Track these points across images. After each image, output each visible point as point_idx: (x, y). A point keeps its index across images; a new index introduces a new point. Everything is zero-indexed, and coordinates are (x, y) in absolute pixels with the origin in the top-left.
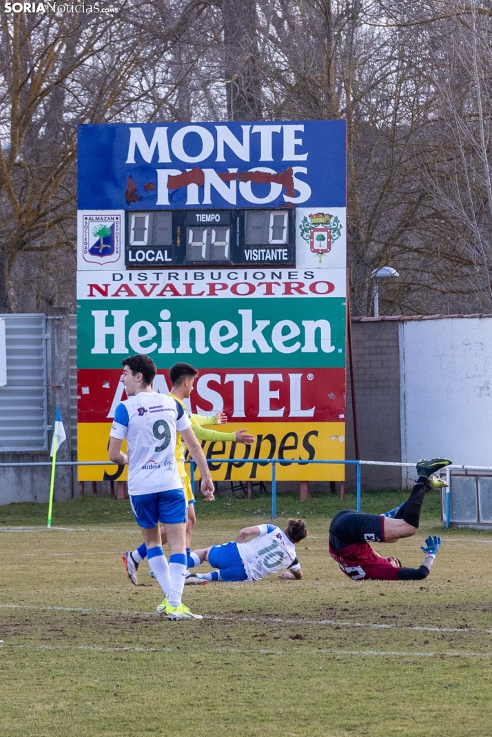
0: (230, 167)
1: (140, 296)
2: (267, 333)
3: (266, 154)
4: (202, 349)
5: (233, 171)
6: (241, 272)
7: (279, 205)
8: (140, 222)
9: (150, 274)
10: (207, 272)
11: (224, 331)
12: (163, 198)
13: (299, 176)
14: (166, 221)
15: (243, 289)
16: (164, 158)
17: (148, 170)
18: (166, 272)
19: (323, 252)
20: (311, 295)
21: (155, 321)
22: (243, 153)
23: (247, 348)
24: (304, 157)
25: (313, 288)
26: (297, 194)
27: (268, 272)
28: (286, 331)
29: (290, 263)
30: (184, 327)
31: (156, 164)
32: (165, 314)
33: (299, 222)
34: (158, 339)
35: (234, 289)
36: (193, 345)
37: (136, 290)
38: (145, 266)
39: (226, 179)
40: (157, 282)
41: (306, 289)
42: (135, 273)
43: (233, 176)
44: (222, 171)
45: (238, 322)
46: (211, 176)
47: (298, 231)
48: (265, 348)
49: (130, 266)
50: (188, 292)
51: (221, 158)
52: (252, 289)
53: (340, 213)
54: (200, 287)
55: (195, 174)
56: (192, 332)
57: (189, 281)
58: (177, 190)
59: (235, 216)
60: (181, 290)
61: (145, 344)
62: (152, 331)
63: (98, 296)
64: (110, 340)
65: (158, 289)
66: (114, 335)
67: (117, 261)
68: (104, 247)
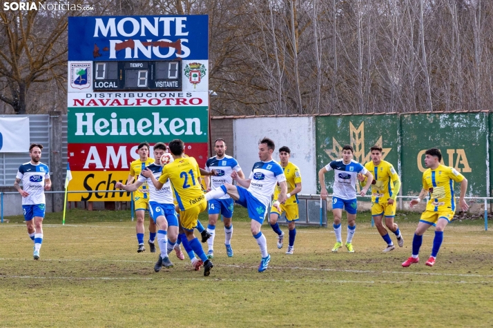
0: (147, 38)
1: (100, 105)
2: (167, 125)
3: (167, 32)
4: (133, 133)
5: (149, 41)
6: (153, 93)
7: (173, 58)
8: (101, 67)
9: (106, 94)
10: (136, 94)
11: (144, 124)
12: (113, 55)
13: (184, 44)
14: (115, 67)
15: (154, 102)
16: (114, 34)
17: (105, 41)
18: (114, 93)
19: (197, 83)
20: (190, 105)
21: (109, 118)
22: (155, 31)
23: (157, 132)
24: (186, 34)
25: (191, 101)
26: (183, 53)
27: (168, 93)
28: (177, 123)
29: (179, 89)
30: (124, 122)
31: (109, 37)
32: (114, 115)
33: (184, 67)
34: (110, 128)
35: (150, 102)
36: (128, 131)
37: (99, 103)
38: (104, 90)
39: (146, 45)
40: (109, 98)
41: (187, 102)
42: (98, 94)
43: (150, 44)
44: (143, 40)
45: (152, 119)
46: (138, 44)
47: (183, 72)
48: (166, 133)
49: (95, 90)
50: (126, 103)
51: (143, 34)
52: (159, 102)
53: (205, 63)
54: (132, 101)
55: (130, 42)
56: (128, 124)
57: (126, 98)
58: (120, 51)
59: (151, 64)
60: (122, 102)
61: (103, 130)
62: (107, 124)
63: (79, 105)
64: (85, 128)
65: (110, 102)
66: (87, 126)
67: (88, 88)
68: (82, 80)
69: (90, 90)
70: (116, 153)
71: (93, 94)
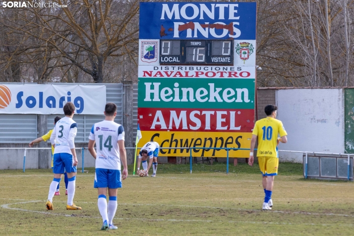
0: (205, 22)
1: (166, 76)
2: (221, 94)
3: (222, 16)
4: (192, 100)
5: (207, 23)
6: (210, 67)
7: (227, 38)
8: (166, 45)
9: (170, 67)
10: (195, 67)
11: (202, 92)
12: (176, 35)
13: (236, 26)
14: (178, 44)
15: (210, 74)
16: (177, 17)
17: (170, 23)
18: (177, 67)
19: (246, 59)
20: (240, 77)
21: (172, 87)
23: (212, 100)
24: (238, 18)
25: (241, 74)
26: (235, 34)
27: (221, 67)
28: (229, 93)
29: (231, 63)
30: (185, 90)
31: (173, 20)
32: (177, 85)
33: (235, 46)
34: (173, 95)
35: (206, 74)
36: (188, 98)
37: (164, 74)
38: (168, 64)
39: (204, 27)
40: (173, 71)
41: (238, 75)
42: (164, 67)
43: (207, 26)
44: (202, 23)
45: (208, 89)
46: (197, 26)
47: (235, 50)
48: (220, 100)
49: (161, 63)
50: (187, 75)
51: (202, 18)
52: (214, 74)
53: (253, 43)
54: (192, 73)
55: (190, 25)
56: (188, 93)
57: (187, 71)
58: (182, 31)
59: (207, 43)
60: (184, 74)
61: (167, 97)
62: (170, 92)
63: (147, 76)
64: (152, 95)
65: (173, 74)
66: (154, 93)
67: (155, 61)
68: (150, 55)
69: (157, 64)
70: (178, 116)
71: (160, 67)
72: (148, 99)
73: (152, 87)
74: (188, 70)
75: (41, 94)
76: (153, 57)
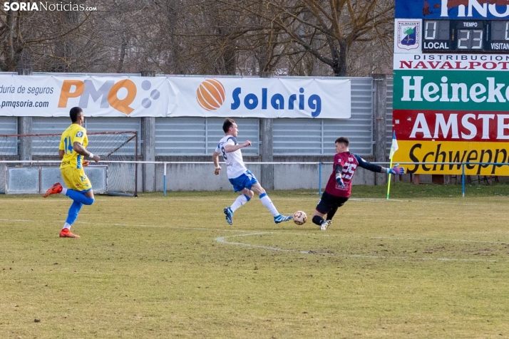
1: (430, 68)
2: (503, 91)
4: (465, 99)
6: (488, 56)
8: (431, 26)
9: (436, 56)
10: (469, 56)
11: (478, 89)
12: (444, 13)
14: (447, 26)
15: (489, 66)
18: (445, 55)
21: (439, 82)
23: (491, 99)
27: (504, 56)
30: (455, 87)
32: (444, 79)
34: (440, 93)
35: (484, 66)
36: (460, 97)
37: (428, 65)
38: (434, 51)
39: (481, 3)
40: (440, 61)
42: (427, 55)
43: (485, 1)
45: (486, 85)
48: (502, 100)
49: (424, 51)
50: (458, 67)
52: (495, 66)
54: (465, 64)
56: (460, 90)
58: (453, 8)
59: (486, 24)
60: (454, 65)
61: (432, 96)
62: (436, 89)
63: (406, 68)
64: (412, 93)
65: (440, 65)
66: (414, 91)
67: (416, 49)
68: (410, 40)
69: (419, 51)
70: (446, 121)
71: (422, 55)
72: (406, 98)
73: (412, 83)
74: (459, 60)
75: (265, 91)
76: (413, 43)
